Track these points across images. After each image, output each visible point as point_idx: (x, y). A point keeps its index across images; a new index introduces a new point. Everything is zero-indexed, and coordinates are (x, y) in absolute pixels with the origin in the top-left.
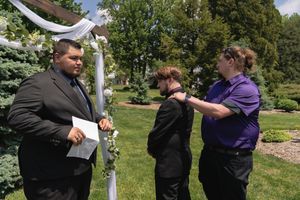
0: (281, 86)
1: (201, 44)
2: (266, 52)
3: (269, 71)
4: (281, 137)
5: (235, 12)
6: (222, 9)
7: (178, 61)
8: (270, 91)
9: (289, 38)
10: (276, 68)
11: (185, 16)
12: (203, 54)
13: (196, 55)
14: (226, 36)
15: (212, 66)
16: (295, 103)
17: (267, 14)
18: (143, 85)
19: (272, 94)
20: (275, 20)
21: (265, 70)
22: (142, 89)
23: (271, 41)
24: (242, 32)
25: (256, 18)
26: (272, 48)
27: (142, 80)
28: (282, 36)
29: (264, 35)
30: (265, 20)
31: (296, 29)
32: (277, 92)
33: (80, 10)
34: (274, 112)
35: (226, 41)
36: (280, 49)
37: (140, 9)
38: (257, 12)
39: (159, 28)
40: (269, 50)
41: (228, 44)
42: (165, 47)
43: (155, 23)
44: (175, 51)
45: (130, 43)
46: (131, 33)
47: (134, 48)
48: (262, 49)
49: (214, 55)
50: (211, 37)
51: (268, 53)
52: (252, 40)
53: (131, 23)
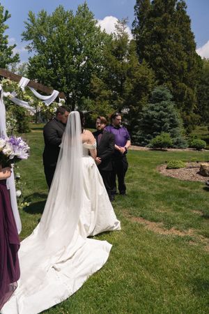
0: (198, 127)
1: (129, 87)
2: (185, 96)
3: (188, 114)
4: (179, 165)
5: (160, 58)
6: (148, 54)
7: (107, 102)
8: (188, 132)
9: (207, 84)
10: (194, 112)
11: (114, 58)
12: (130, 97)
13: (124, 97)
14: (151, 81)
15: (137, 108)
16: (204, 143)
17: (188, 61)
19: (190, 135)
20: (196, 66)
21: (185, 113)
23: (191, 86)
24: (166, 77)
25: (178, 64)
26: (192, 93)
28: (202, 82)
29: (185, 80)
30: (186, 67)
32: (194, 133)
33: (6, 43)
34: (187, 150)
35: (150, 85)
36: (199, 94)
37: (69, 43)
38: (179, 59)
39: (88, 65)
40: (188, 95)
41: (153, 88)
42: (95, 88)
43: (85, 60)
44: (105, 93)
45: (58, 80)
46: (60, 70)
47: (63, 85)
48: (183, 94)
49: (140, 98)
50: (137, 81)
51: (188, 97)
52: (174, 85)
53: (59, 58)
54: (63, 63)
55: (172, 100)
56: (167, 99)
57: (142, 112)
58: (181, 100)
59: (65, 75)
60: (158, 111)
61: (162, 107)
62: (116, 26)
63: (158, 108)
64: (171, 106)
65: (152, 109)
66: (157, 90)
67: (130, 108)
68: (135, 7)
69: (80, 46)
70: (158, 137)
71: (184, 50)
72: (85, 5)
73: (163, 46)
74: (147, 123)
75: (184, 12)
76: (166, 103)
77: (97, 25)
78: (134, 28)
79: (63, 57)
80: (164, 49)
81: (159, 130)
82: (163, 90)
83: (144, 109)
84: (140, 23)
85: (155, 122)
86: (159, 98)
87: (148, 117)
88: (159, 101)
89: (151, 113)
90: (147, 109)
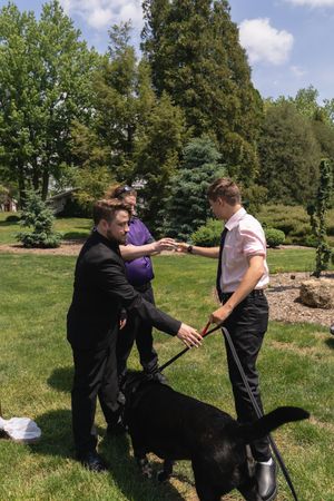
0: (264, 208)
1: (140, 140)
2: (241, 156)
5: (191, 91)
6: (172, 83)
7: (105, 169)
9: (272, 136)
10: (256, 182)
11: (111, 91)
12: (144, 158)
13: (134, 159)
15: (160, 177)
16: (281, 234)
17: (241, 97)
18: (43, 213)
20: (253, 105)
22: (42, 219)
23: (248, 138)
24: (205, 123)
25: (225, 101)
26: (250, 149)
27: (41, 204)
28: (265, 132)
29: (237, 129)
30: (238, 105)
31: (281, 121)
35: (178, 136)
36: (262, 152)
37: (30, 69)
38: (226, 93)
39: (68, 106)
40: (246, 153)
41: (185, 143)
42: (80, 145)
43: (62, 98)
44: (98, 152)
45: (14, 133)
46: (15, 114)
47: (23, 142)
48: (237, 151)
49: (163, 160)
50: (156, 130)
51: (245, 157)
52: (220, 137)
53: (13, 96)
54: (20, 103)
55: (220, 161)
56: (212, 161)
57: (170, 184)
58: (235, 162)
59: (27, 124)
60: (198, 182)
61: (205, 175)
62: (112, 36)
63: (197, 177)
64: (221, 172)
65: (187, 178)
66: (194, 144)
67: (146, 178)
68: (144, 5)
69: (53, 73)
70: (202, 229)
71: (233, 79)
72: (56, 4)
73: (195, 71)
74: (180, 204)
75: (226, 16)
76: (212, 166)
77: (80, 39)
78: (144, 42)
79: (21, 93)
80: (199, 76)
81: (203, 216)
82: (204, 145)
83: (174, 178)
84: (154, 32)
85: (194, 202)
86: (198, 159)
87: (180, 194)
88: (199, 164)
89: (186, 185)
90: (179, 179)
